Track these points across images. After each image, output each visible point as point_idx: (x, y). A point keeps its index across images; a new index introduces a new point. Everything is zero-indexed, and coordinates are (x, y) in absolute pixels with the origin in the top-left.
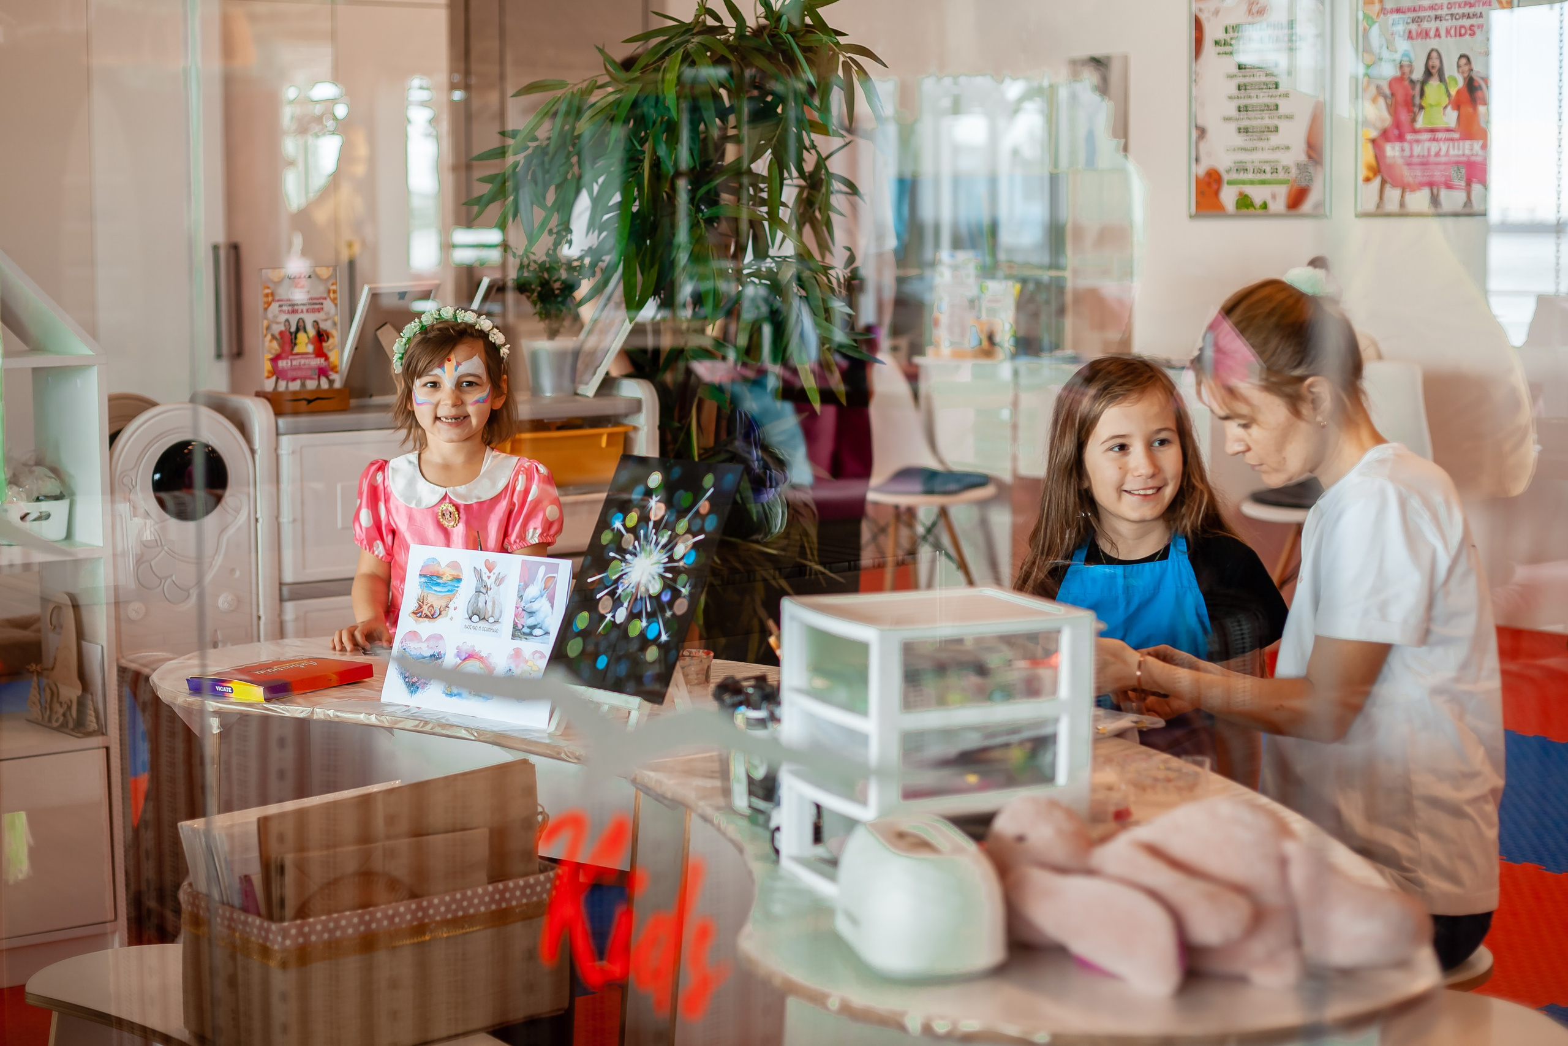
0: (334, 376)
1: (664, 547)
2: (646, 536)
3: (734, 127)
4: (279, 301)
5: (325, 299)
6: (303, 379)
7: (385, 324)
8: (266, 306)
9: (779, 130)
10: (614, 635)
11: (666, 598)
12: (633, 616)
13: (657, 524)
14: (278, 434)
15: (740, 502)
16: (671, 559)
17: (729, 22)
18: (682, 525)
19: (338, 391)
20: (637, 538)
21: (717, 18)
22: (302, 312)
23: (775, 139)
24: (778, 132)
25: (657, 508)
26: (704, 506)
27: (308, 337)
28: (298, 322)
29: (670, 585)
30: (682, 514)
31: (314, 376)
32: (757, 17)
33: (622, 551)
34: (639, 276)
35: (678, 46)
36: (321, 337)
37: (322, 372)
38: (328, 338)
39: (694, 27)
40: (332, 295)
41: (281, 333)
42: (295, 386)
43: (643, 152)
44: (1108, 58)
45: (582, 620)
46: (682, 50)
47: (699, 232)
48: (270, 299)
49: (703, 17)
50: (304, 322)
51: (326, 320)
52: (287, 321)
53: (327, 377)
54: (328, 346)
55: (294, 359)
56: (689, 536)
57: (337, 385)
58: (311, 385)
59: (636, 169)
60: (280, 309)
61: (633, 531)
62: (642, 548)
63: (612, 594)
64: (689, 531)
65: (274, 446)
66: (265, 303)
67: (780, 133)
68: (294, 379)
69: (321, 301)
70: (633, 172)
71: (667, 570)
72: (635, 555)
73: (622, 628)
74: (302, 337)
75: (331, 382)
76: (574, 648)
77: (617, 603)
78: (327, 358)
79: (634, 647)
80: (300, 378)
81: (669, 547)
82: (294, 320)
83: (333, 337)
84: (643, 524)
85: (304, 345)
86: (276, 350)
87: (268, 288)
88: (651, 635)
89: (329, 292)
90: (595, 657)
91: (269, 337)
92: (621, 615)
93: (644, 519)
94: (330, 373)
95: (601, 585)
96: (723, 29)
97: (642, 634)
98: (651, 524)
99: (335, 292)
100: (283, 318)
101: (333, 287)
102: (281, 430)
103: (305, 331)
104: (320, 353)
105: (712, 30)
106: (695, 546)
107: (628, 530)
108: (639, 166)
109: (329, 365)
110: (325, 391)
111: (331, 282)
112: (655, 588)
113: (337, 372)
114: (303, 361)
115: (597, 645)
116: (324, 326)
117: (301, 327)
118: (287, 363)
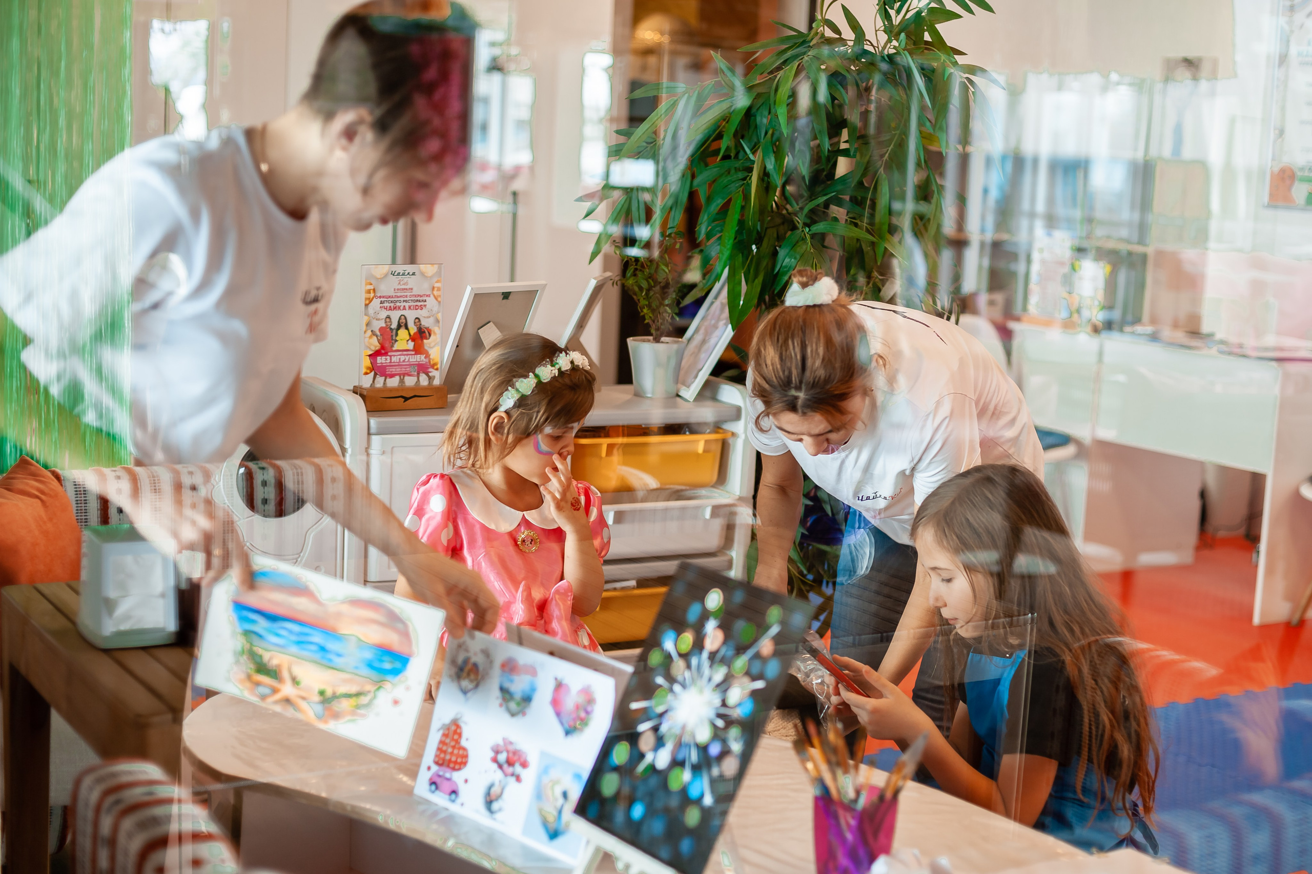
0: (433, 373)
1: (718, 686)
2: (699, 667)
3: (846, 142)
4: (380, 297)
5: (428, 296)
6: (403, 375)
7: (489, 322)
8: (367, 302)
9: (892, 146)
10: (653, 781)
11: (715, 750)
12: (677, 763)
13: (712, 656)
14: (369, 434)
15: (830, 514)
16: (724, 704)
17: (848, 34)
18: (741, 662)
19: (438, 389)
20: (689, 666)
21: (836, 30)
22: (404, 308)
23: (887, 155)
24: (890, 149)
25: (713, 636)
26: (766, 646)
27: (409, 334)
28: (400, 318)
29: (718, 735)
30: (741, 649)
31: (413, 373)
32: (876, 31)
33: (671, 679)
34: (744, 287)
35: (795, 57)
36: (422, 334)
37: (423, 369)
38: (430, 335)
39: (812, 39)
40: (435, 293)
41: (381, 329)
42: (393, 382)
43: (753, 162)
44: (1200, 60)
45: (620, 754)
46: (797, 64)
47: (804, 247)
48: (372, 295)
49: (822, 28)
50: (406, 318)
51: (429, 317)
52: (388, 317)
53: (427, 374)
54: (429, 344)
55: (394, 356)
56: (746, 680)
57: (437, 382)
58: (410, 381)
59: (744, 179)
60: (381, 305)
61: (685, 656)
62: (693, 681)
63: (656, 729)
64: (748, 673)
65: (365, 445)
66: (366, 299)
67: (892, 149)
68: (392, 376)
69: (424, 298)
70: (742, 183)
71: (719, 716)
72: (684, 686)
73: (662, 776)
74: (403, 334)
75: (431, 379)
76: (610, 785)
77: (660, 742)
78: (427, 356)
79: (674, 802)
80: (399, 375)
81: (724, 686)
82: (395, 316)
83: (435, 334)
84: (696, 651)
85: (403, 341)
86: (376, 347)
87: (371, 284)
88: (694, 793)
89: (433, 288)
90: (631, 801)
91: (369, 333)
92: (662, 759)
93: (699, 645)
94: (430, 370)
95: (645, 714)
96: (843, 41)
97: (684, 791)
98: (705, 655)
99: (439, 289)
100: (384, 314)
101: (437, 285)
102: (372, 431)
103: (407, 328)
104: (418, 350)
105: (829, 41)
106: (754, 694)
107: (681, 655)
108: (748, 176)
109: (430, 362)
110: (424, 388)
111: (435, 279)
112: (703, 735)
113: (437, 369)
114: (402, 358)
115: (634, 789)
116: (425, 323)
117: (403, 324)
118: (386, 359)
